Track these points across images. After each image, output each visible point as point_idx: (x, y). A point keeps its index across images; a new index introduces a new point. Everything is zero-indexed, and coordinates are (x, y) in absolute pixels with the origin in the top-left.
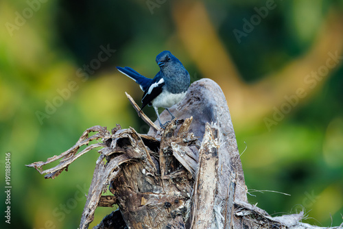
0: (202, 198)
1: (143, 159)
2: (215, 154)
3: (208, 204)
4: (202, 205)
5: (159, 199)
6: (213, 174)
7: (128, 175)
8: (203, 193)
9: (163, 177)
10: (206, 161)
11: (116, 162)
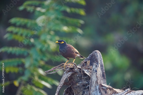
0: (92, 83)
1: (77, 72)
2: (96, 71)
3: (94, 85)
4: (92, 85)
5: (81, 84)
6: (95, 77)
7: (73, 77)
8: (92, 82)
9: (83, 78)
10: (94, 73)
11: (70, 73)
